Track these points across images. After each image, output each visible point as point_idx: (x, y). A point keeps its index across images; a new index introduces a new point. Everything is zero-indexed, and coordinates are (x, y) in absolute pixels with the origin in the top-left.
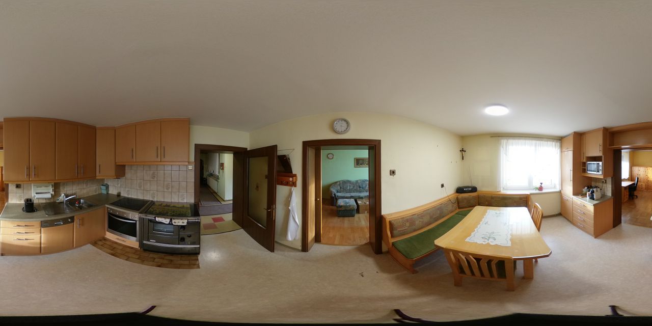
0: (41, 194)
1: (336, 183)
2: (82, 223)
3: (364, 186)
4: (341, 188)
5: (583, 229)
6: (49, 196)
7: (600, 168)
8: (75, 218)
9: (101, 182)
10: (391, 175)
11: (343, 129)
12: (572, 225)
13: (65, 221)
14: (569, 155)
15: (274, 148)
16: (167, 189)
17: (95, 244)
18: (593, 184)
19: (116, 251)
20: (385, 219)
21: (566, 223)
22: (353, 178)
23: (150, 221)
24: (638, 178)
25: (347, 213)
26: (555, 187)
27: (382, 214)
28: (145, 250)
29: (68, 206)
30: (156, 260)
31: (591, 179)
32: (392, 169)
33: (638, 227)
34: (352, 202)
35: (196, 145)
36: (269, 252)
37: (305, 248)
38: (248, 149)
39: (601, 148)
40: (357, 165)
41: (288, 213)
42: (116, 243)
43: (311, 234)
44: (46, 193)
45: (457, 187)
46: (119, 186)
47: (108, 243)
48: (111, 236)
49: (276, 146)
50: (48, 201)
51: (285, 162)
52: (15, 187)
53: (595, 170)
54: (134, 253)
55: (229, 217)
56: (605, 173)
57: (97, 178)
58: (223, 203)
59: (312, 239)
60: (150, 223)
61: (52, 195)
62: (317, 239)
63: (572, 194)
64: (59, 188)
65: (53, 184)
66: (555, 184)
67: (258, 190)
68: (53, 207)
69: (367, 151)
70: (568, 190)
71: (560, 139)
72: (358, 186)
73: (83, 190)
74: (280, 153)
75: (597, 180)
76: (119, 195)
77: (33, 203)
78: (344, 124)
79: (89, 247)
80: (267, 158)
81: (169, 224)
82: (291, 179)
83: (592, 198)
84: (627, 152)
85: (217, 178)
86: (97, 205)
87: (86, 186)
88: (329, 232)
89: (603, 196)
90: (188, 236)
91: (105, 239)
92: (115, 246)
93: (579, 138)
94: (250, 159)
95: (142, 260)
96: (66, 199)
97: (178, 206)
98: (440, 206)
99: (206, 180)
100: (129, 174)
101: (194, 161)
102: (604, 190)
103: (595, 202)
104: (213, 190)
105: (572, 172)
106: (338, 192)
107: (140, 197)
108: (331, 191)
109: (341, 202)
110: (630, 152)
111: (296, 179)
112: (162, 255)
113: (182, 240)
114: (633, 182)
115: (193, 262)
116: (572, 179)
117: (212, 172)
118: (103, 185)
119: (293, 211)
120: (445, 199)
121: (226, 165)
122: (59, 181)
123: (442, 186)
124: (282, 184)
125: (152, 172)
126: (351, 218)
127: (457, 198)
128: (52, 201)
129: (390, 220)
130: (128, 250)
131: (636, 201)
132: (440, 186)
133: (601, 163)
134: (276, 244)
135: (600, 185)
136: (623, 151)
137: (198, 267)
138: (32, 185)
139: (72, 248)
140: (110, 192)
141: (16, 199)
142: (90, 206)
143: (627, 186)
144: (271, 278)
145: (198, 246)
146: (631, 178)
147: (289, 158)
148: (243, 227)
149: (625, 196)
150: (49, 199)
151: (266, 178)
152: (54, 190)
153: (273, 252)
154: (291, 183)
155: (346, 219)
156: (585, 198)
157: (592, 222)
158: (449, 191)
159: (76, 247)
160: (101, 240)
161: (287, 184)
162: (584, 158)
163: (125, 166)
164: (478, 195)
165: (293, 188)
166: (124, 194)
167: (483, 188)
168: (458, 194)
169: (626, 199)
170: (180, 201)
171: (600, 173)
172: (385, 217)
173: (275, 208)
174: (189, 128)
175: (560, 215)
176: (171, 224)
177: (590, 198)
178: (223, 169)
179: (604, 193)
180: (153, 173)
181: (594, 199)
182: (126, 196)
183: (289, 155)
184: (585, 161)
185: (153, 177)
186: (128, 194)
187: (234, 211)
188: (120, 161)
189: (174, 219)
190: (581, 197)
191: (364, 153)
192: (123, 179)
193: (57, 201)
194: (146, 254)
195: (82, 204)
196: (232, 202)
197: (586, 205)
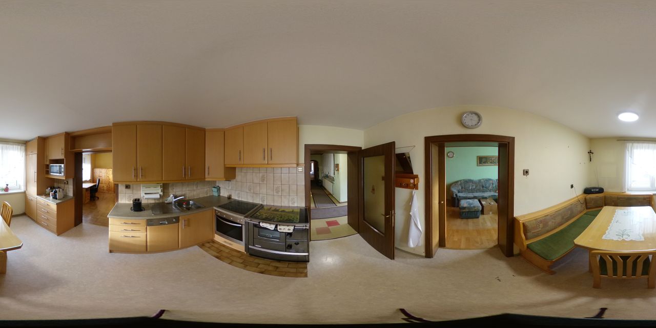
0: (149, 194)
1: (457, 182)
2: (188, 223)
3: (488, 185)
4: (462, 188)
5: (47, 227)
6: (158, 196)
7: (63, 170)
8: (180, 218)
9: (213, 184)
10: (524, 174)
11: (474, 123)
12: (36, 224)
13: (170, 221)
14: (34, 158)
15: (392, 145)
16: (277, 192)
17: (202, 245)
18: (56, 185)
19: (221, 254)
20: (519, 221)
21: (30, 221)
22: (475, 177)
23: (255, 225)
24: (99, 180)
25: (472, 214)
26: (20, 189)
27: (514, 216)
28: (251, 255)
29: (176, 207)
30: (261, 266)
31: (54, 180)
32: (526, 168)
33: (98, 226)
34: (476, 203)
35: (306, 145)
36: (389, 260)
37: (429, 254)
38: (363, 149)
39: (63, 151)
40: (480, 163)
41: (408, 219)
42: (224, 246)
43: (435, 239)
44: (155, 193)
45: (585, 187)
46: (230, 187)
47: (216, 245)
48: (219, 238)
49: (394, 142)
50: (157, 202)
51: (404, 162)
52: (125, 187)
53: (58, 172)
54: (239, 257)
55: (344, 220)
56: (67, 175)
57: (206, 180)
58: (339, 205)
59: (436, 245)
60: (255, 228)
61: (160, 195)
62: (442, 244)
63: (36, 194)
64: (168, 189)
65: (162, 184)
66: (20, 186)
67: (374, 193)
68: (161, 207)
69: (497, 149)
70: (33, 190)
71: (25, 143)
72: (482, 185)
73: (192, 192)
74: (398, 151)
75: (59, 181)
76: (229, 198)
77: (140, 203)
78: (475, 118)
79: (196, 249)
80: (383, 157)
81: (274, 230)
82: (412, 181)
83: (55, 197)
84: (89, 155)
85: (332, 180)
86: (205, 207)
87: (197, 188)
88: (454, 236)
89: (65, 196)
90: (295, 244)
91: (214, 242)
92: (222, 248)
93: (43, 142)
94: (365, 159)
95: (245, 265)
96: (174, 200)
97: (287, 211)
98: (570, 206)
99: (321, 182)
100: (239, 175)
101: (304, 162)
102: (66, 190)
103: (58, 201)
104: (328, 192)
105: (36, 173)
106: (459, 192)
107: (250, 200)
108: (453, 192)
109: (464, 203)
110: (91, 155)
111: (418, 181)
112: (268, 261)
113: (289, 247)
114: (94, 184)
115: (301, 270)
116: (36, 180)
117: (327, 173)
118: (214, 187)
119: (415, 217)
120: (574, 200)
121: (341, 166)
122: (168, 182)
123: (572, 186)
124: (401, 186)
125: (261, 175)
126: (475, 220)
127: (585, 199)
128: (161, 201)
129: (524, 222)
130: (235, 253)
131: (98, 203)
132: (570, 187)
133: (63, 165)
134: (396, 251)
135: (62, 185)
136: (83, 154)
137: (306, 276)
138: (141, 186)
139: (177, 248)
140: (221, 195)
141: (125, 199)
142: (198, 207)
143: (88, 188)
144: (395, 288)
145: (307, 254)
146: (93, 180)
147: (409, 157)
148: (359, 233)
149: (86, 197)
150: (157, 199)
151: (383, 180)
152: (163, 191)
153: (394, 259)
154: (411, 185)
155: (470, 221)
156: (48, 198)
157: (55, 220)
158: (578, 192)
159: (182, 248)
160: (209, 243)
161: (407, 186)
162: (47, 161)
163: (234, 169)
164: (605, 197)
165: (414, 191)
166: (235, 197)
167: (610, 190)
168: (586, 195)
169: (88, 201)
170: (291, 205)
171: (63, 174)
172: (519, 219)
173: (394, 213)
174: (298, 129)
175: (24, 214)
176: (276, 230)
177: (53, 198)
178: (338, 170)
179: (66, 193)
180: (263, 176)
181: (56, 199)
182: (237, 198)
183: (408, 153)
184: (48, 163)
185: (263, 180)
186: (239, 197)
187: (349, 214)
188: (230, 163)
189: (280, 225)
190: (44, 197)
191: (492, 151)
192: (233, 182)
193: (166, 202)
194: (251, 259)
195: (192, 205)
196: (346, 204)
197: (49, 204)
